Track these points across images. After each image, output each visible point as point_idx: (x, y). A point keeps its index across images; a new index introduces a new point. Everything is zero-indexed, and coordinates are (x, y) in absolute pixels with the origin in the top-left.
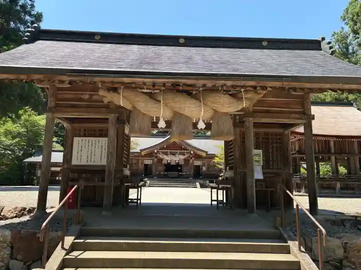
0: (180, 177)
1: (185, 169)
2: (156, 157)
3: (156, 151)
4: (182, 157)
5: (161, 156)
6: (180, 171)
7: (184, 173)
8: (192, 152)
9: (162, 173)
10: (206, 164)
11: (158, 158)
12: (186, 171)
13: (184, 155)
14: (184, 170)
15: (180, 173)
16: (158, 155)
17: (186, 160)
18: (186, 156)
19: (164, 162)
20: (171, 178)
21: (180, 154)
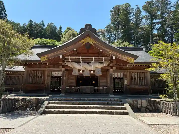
0: (96, 92)
1: (102, 82)
2: (63, 66)
3: (61, 56)
4: (99, 66)
5: (70, 64)
6: (96, 85)
7: (102, 88)
8: (114, 58)
9: (73, 87)
10: (128, 75)
11: (66, 68)
12: (104, 84)
13: (101, 63)
14: (101, 84)
15: (96, 88)
16: (67, 64)
17: (105, 71)
18: (105, 64)
19: (75, 73)
20: (84, 93)
21: (97, 61)
